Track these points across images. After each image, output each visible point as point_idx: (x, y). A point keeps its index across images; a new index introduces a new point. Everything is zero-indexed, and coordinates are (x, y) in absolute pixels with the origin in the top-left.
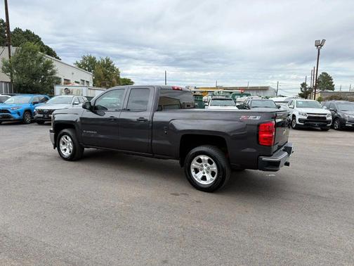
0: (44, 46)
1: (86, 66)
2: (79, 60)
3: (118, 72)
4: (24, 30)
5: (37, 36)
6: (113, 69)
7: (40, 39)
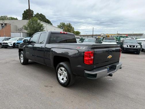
0: (46, 19)
1: (61, 26)
2: (59, 24)
3: (73, 29)
4: (40, 14)
5: (44, 16)
6: (71, 27)
7: (45, 17)
